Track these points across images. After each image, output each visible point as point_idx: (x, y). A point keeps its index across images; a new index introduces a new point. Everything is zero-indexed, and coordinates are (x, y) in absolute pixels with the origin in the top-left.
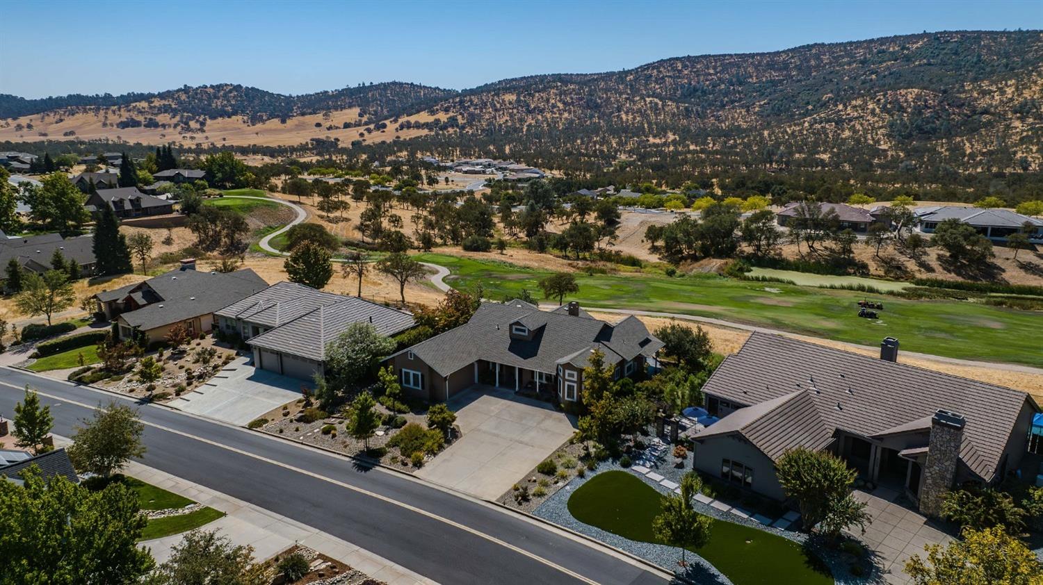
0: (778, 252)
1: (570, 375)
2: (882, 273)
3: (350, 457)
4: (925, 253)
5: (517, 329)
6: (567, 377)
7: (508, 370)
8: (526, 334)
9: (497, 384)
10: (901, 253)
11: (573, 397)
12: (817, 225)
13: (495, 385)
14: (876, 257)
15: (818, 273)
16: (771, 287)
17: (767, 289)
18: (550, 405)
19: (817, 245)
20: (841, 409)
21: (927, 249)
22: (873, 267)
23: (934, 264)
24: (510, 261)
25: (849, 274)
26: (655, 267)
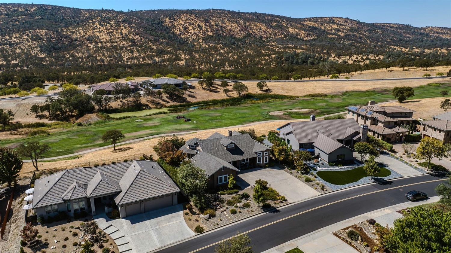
5: (229, 146)
11: (267, 161)
12: (124, 92)
17: (137, 121)
26: (55, 124)
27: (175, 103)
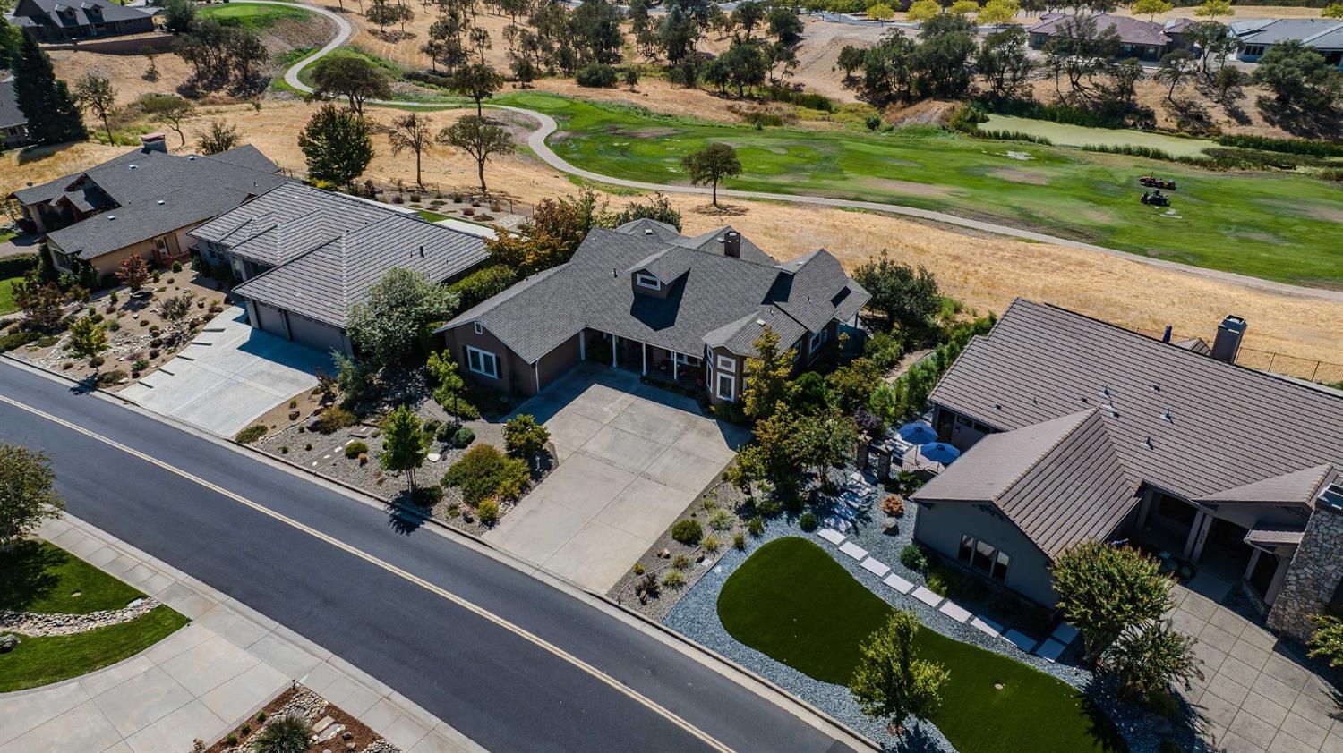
0: (1027, 90)
1: (724, 363)
2: (1173, 126)
3: (387, 503)
4: (1240, 95)
5: (643, 280)
6: (719, 365)
7: (631, 349)
8: (658, 288)
9: (615, 364)
10: (1205, 94)
11: (730, 395)
12: (1088, 49)
13: (612, 365)
14: (1167, 101)
15: (1082, 125)
16: (1016, 150)
17: (1011, 154)
18: (693, 403)
19: (1084, 81)
20: (1152, 447)
21: (1243, 88)
22: (1161, 117)
23: (1251, 110)
24: (644, 104)
25: (1126, 126)
26: (851, 111)
27: (1278, 129)
